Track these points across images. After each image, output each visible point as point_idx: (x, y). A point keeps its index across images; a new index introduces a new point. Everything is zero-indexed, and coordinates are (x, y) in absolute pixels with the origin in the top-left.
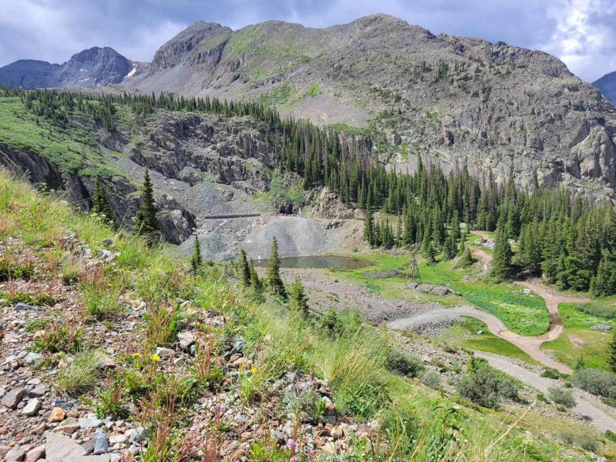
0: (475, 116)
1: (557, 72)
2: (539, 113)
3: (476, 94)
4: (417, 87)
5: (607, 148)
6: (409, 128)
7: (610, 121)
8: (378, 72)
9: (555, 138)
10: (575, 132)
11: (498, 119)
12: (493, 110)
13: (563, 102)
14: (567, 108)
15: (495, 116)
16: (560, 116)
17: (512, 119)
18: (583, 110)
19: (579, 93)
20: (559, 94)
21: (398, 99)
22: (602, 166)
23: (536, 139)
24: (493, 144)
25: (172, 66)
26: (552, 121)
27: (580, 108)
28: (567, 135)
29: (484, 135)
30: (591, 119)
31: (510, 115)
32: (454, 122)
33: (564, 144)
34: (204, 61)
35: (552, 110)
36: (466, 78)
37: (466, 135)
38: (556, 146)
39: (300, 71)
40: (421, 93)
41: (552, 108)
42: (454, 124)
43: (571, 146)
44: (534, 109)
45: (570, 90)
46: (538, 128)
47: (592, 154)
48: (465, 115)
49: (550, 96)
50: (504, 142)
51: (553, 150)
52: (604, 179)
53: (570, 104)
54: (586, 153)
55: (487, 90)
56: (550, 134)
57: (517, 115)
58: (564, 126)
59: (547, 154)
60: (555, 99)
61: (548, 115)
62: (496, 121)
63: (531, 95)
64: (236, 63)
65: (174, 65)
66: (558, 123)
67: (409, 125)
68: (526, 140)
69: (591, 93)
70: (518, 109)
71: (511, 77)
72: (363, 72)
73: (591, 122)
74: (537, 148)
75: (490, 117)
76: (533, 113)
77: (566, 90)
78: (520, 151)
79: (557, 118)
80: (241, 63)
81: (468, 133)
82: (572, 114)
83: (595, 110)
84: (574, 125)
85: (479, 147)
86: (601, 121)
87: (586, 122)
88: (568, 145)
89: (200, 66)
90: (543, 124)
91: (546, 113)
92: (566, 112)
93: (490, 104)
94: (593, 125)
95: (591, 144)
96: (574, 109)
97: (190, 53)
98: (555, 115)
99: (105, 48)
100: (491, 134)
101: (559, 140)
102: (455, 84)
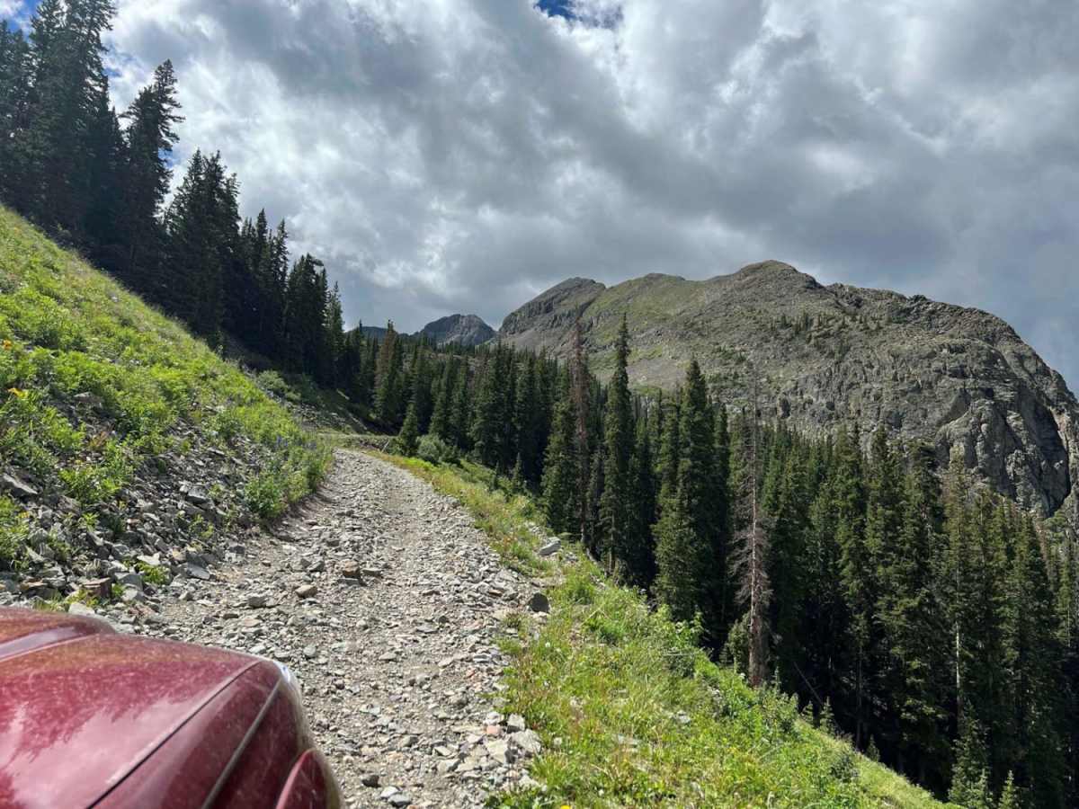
0: (824, 381)
1: (994, 336)
2: (902, 379)
3: (832, 354)
4: (766, 346)
5: (989, 430)
6: (740, 395)
7: (1002, 393)
8: (731, 329)
9: (920, 412)
10: (948, 406)
11: (851, 385)
12: (845, 374)
13: (936, 364)
14: (940, 373)
15: (847, 382)
16: (930, 384)
17: (868, 385)
18: (964, 376)
19: (964, 355)
20: (932, 355)
21: (742, 360)
22: (979, 454)
23: (891, 412)
24: (838, 417)
25: (522, 331)
26: (918, 389)
27: (960, 373)
28: (937, 409)
29: (831, 406)
30: (972, 389)
31: (866, 381)
32: (796, 388)
33: (931, 421)
34: (559, 325)
35: (919, 375)
36: (827, 335)
37: (807, 406)
38: (919, 424)
39: (651, 332)
40: (769, 354)
41: (918, 373)
42: (794, 391)
43: (940, 424)
44: (896, 373)
45: (951, 351)
46: (897, 398)
47: (965, 435)
48: (810, 380)
49: (920, 357)
50: (852, 415)
51: (914, 428)
52: (980, 471)
53: (945, 368)
54: (957, 433)
55: (845, 350)
56: (913, 407)
57: (876, 382)
58: (935, 397)
59: (904, 433)
60: (926, 363)
61: (912, 382)
62: (848, 389)
63: (896, 357)
64: (588, 324)
65: (524, 330)
66: (926, 393)
67: (740, 391)
68: (879, 413)
69: (979, 355)
70: (878, 373)
71: (881, 334)
72: (716, 329)
73: (972, 393)
74: (891, 424)
75: (842, 383)
76: (895, 379)
77: (945, 351)
78: (868, 427)
79: (926, 386)
80: (595, 324)
81: (810, 402)
82: (945, 382)
83: (981, 378)
84: (946, 396)
85: (819, 421)
86: (989, 393)
87: (964, 393)
88: (935, 422)
89: (553, 330)
90: (904, 393)
91: (911, 379)
92: (939, 378)
93: (843, 366)
94: (976, 397)
95: (968, 422)
96: (950, 376)
97: (547, 315)
98: (922, 382)
99: (469, 316)
100: (840, 405)
101: (925, 416)
102: (813, 341)
